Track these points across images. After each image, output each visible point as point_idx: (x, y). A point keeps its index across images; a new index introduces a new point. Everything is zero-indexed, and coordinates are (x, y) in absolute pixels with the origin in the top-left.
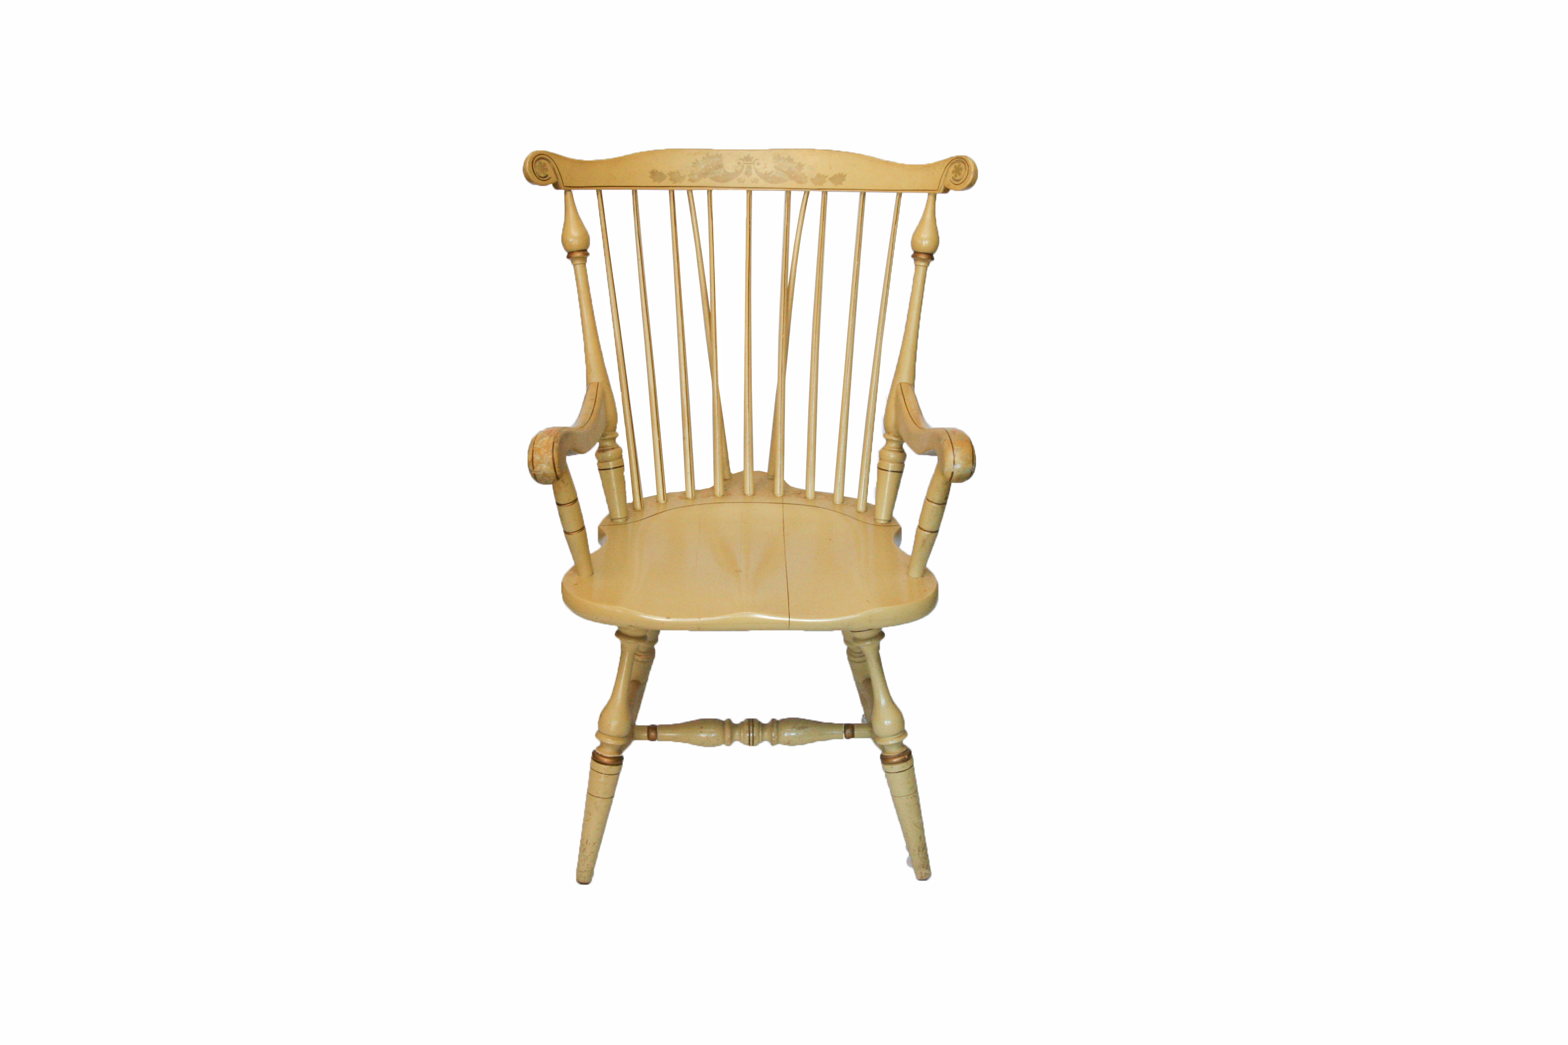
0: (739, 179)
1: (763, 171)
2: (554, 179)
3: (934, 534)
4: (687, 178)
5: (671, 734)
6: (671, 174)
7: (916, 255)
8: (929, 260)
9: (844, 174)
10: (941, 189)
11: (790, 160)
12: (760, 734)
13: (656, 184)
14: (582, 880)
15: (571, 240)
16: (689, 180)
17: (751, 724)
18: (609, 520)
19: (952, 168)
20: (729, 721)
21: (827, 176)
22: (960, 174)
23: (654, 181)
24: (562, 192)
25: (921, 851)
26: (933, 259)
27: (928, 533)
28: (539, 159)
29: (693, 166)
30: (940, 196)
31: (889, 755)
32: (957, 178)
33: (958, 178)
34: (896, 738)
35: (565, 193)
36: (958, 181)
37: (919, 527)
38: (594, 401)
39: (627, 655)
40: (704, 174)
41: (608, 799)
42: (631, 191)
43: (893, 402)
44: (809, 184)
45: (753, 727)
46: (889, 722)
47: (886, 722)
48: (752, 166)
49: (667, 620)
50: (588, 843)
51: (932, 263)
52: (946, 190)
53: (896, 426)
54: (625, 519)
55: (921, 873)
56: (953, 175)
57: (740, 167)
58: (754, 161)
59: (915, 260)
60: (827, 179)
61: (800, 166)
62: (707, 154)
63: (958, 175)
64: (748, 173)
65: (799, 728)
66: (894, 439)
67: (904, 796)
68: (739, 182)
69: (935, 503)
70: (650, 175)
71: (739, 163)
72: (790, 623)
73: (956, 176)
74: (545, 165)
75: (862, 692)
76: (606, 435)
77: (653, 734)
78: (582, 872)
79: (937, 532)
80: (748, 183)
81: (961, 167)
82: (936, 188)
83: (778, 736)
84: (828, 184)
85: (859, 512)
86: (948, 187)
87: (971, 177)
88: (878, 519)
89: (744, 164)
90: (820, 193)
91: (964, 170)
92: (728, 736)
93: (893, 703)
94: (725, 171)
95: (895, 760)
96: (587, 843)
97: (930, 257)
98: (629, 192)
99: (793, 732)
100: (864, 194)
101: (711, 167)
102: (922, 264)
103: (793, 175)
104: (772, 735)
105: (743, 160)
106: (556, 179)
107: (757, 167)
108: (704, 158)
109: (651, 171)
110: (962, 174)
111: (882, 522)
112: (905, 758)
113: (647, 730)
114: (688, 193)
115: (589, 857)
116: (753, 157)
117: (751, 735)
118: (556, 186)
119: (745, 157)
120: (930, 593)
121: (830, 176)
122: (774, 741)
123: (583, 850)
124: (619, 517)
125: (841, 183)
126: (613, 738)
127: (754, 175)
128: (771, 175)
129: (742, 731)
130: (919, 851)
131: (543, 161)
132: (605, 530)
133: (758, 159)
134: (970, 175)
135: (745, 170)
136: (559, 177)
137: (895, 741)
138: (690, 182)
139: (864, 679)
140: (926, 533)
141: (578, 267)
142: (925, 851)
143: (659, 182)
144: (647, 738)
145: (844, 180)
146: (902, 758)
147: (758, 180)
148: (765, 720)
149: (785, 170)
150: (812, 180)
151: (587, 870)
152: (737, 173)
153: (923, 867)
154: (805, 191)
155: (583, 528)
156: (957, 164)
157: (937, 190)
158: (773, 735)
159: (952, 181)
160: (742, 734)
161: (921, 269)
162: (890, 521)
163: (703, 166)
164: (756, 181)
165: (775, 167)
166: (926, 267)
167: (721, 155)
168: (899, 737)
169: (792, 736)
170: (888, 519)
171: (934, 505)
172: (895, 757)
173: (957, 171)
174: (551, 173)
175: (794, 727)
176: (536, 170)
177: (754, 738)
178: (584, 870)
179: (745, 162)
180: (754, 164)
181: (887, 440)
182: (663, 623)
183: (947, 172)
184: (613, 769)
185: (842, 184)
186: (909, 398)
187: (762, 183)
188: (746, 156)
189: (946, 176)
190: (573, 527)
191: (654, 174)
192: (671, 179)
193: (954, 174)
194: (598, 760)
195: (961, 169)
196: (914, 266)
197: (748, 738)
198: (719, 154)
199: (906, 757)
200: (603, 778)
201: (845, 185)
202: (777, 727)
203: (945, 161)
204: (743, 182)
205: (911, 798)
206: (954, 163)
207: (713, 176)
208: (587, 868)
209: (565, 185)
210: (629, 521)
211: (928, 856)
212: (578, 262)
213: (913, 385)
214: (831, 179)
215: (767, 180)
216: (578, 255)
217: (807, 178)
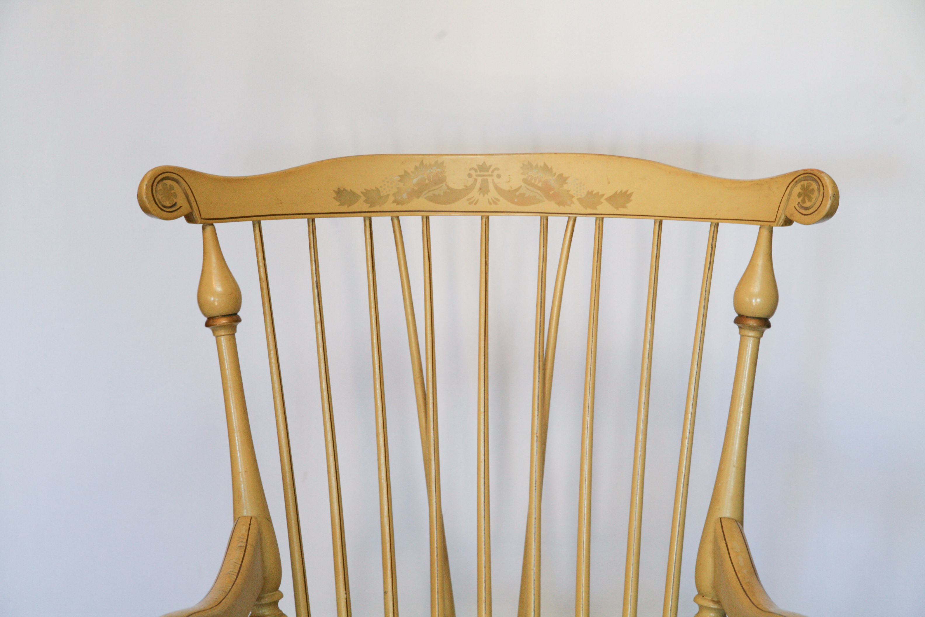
0: (468, 200)
1: (506, 187)
2: (186, 209)
4: (392, 198)
6: (366, 193)
7: (740, 320)
8: (763, 329)
9: (629, 192)
10: (779, 220)
11: (546, 169)
13: (345, 209)
15: (212, 299)
16: (393, 202)
19: (797, 189)
21: (603, 195)
22: (810, 199)
23: (342, 204)
24: (198, 227)
26: (768, 326)
28: (163, 179)
29: (400, 181)
30: (777, 230)
32: (805, 205)
33: (807, 204)
35: (204, 229)
36: (807, 209)
38: (243, 550)
40: (416, 193)
42: (305, 221)
43: (709, 547)
44: (576, 207)
48: (490, 179)
51: (767, 332)
52: (788, 222)
53: (715, 587)
56: (800, 200)
57: (471, 181)
58: (493, 171)
59: (740, 328)
60: (603, 200)
61: (562, 179)
62: (422, 162)
63: (807, 200)
64: (484, 190)
66: (712, 605)
68: (470, 203)
70: (335, 195)
71: (470, 175)
73: (804, 201)
74: (172, 187)
76: (264, 597)
80: (483, 205)
81: (811, 187)
82: (773, 219)
84: (604, 207)
86: (791, 218)
87: (828, 204)
89: (476, 175)
90: (592, 220)
91: (816, 193)
94: (448, 188)
97: (765, 323)
98: (303, 222)
100: (661, 223)
101: (427, 182)
102: (751, 334)
103: (551, 193)
105: (476, 171)
106: (191, 209)
107: (496, 180)
108: (416, 168)
109: (336, 189)
110: (813, 200)
114: (392, 220)
116: (491, 166)
118: (190, 219)
119: (478, 165)
121: (608, 194)
125: (624, 207)
127: (493, 193)
128: (517, 194)
131: (169, 182)
133: (498, 169)
134: (827, 201)
135: (478, 186)
136: (194, 204)
138: (395, 204)
141: (222, 339)
143: (348, 206)
145: (629, 201)
147: (498, 200)
149: (540, 185)
150: (579, 199)
152: (468, 189)
154: (569, 217)
156: (805, 183)
157: (775, 222)
159: (798, 208)
161: (750, 344)
163: (415, 181)
164: (495, 202)
165: (525, 181)
166: (758, 339)
167: (443, 163)
173: (806, 193)
174: (181, 201)
176: (159, 197)
179: (479, 173)
180: (492, 175)
181: (701, 607)
183: (790, 194)
185: (626, 207)
186: (735, 545)
187: (504, 204)
188: (481, 164)
189: (788, 200)
191: (340, 193)
192: (366, 201)
193: (801, 198)
195: (812, 191)
196: (739, 336)
198: (439, 162)
201: (631, 208)
203: (785, 176)
204: (475, 204)
206: (800, 181)
207: (430, 194)
209: (202, 218)
212: (222, 332)
213: (740, 522)
214: (608, 199)
215: (512, 201)
216: (223, 321)
217: (573, 197)
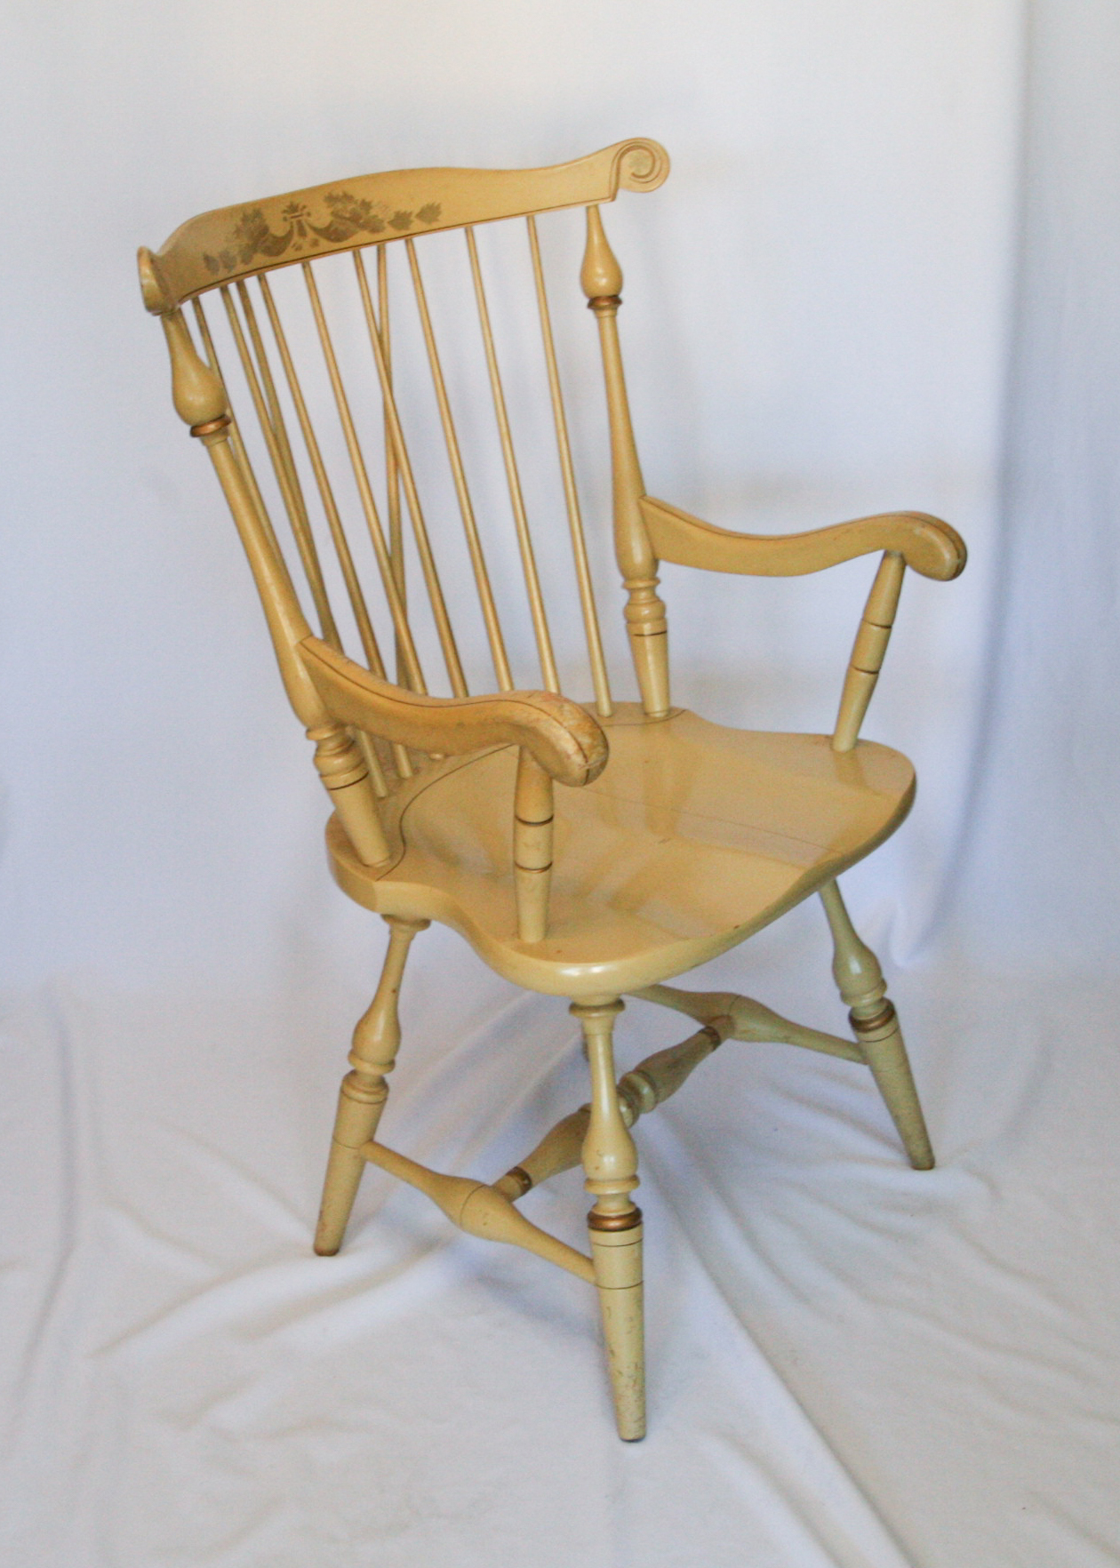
0: (290, 247)
1: (320, 224)
4: (239, 259)
6: (220, 256)
7: (594, 303)
8: (615, 305)
9: (436, 204)
11: (348, 198)
16: (235, 266)
19: (627, 160)
21: (411, 213)
23: (212, 273)
26: (620, 301)
32: (641, 174)
36: (645, 177)
46: (858, 971)
47: (853, 972)
48: (304, 218)
51: (621, 309)
56: (631, 170)
57: (289, 225)
58: (303, 211)
59: (594, 311)
60: (412, 218)
61: (366, 205)
62: (245, 213)
64: (300, 234)
68: (291, 251)
70: (205, 264)
71: (285, 219)
80: (306, 249)
81: (643, 155)
84: (410, 227)
88: (651, 713)
89: (292, 218)
90: (402, 243)
94: (274, 237)
95: (873, 1025)
97: (615, 300)
101: (257, 236)
102: (606, 313)
105: (288, 212)
107: (309, 219)
108: (243, 221)
109: (203, 257)
111: (659, 715)
121: (417, 210)
125: (436, 220)
127: (308, 235)
128: (329, 230)
133: (306, 207)
134: (663, 165)
135: (295, 228)
138: (237, 268)
140: (864, 674)
143: (216, 275)
145: (439, 213)
147: (314, 241)
149: (348, 215)
152: (288, 235)
154: (378, 245)
161: (607, 323)
164: (311, 243)
165: (333, 214)
166: (614, 317)
179: (294, 214)
180: (304, 214)
183: (619, 167)
187: (320, 245)
189: (618, 174)
191: (207, 261)
193: (634, 168)
196: (595, 320)
201: (444, 219)
207: (262, 246)
215: (329, 239)
216: (212, 427)
217: (382, 221)
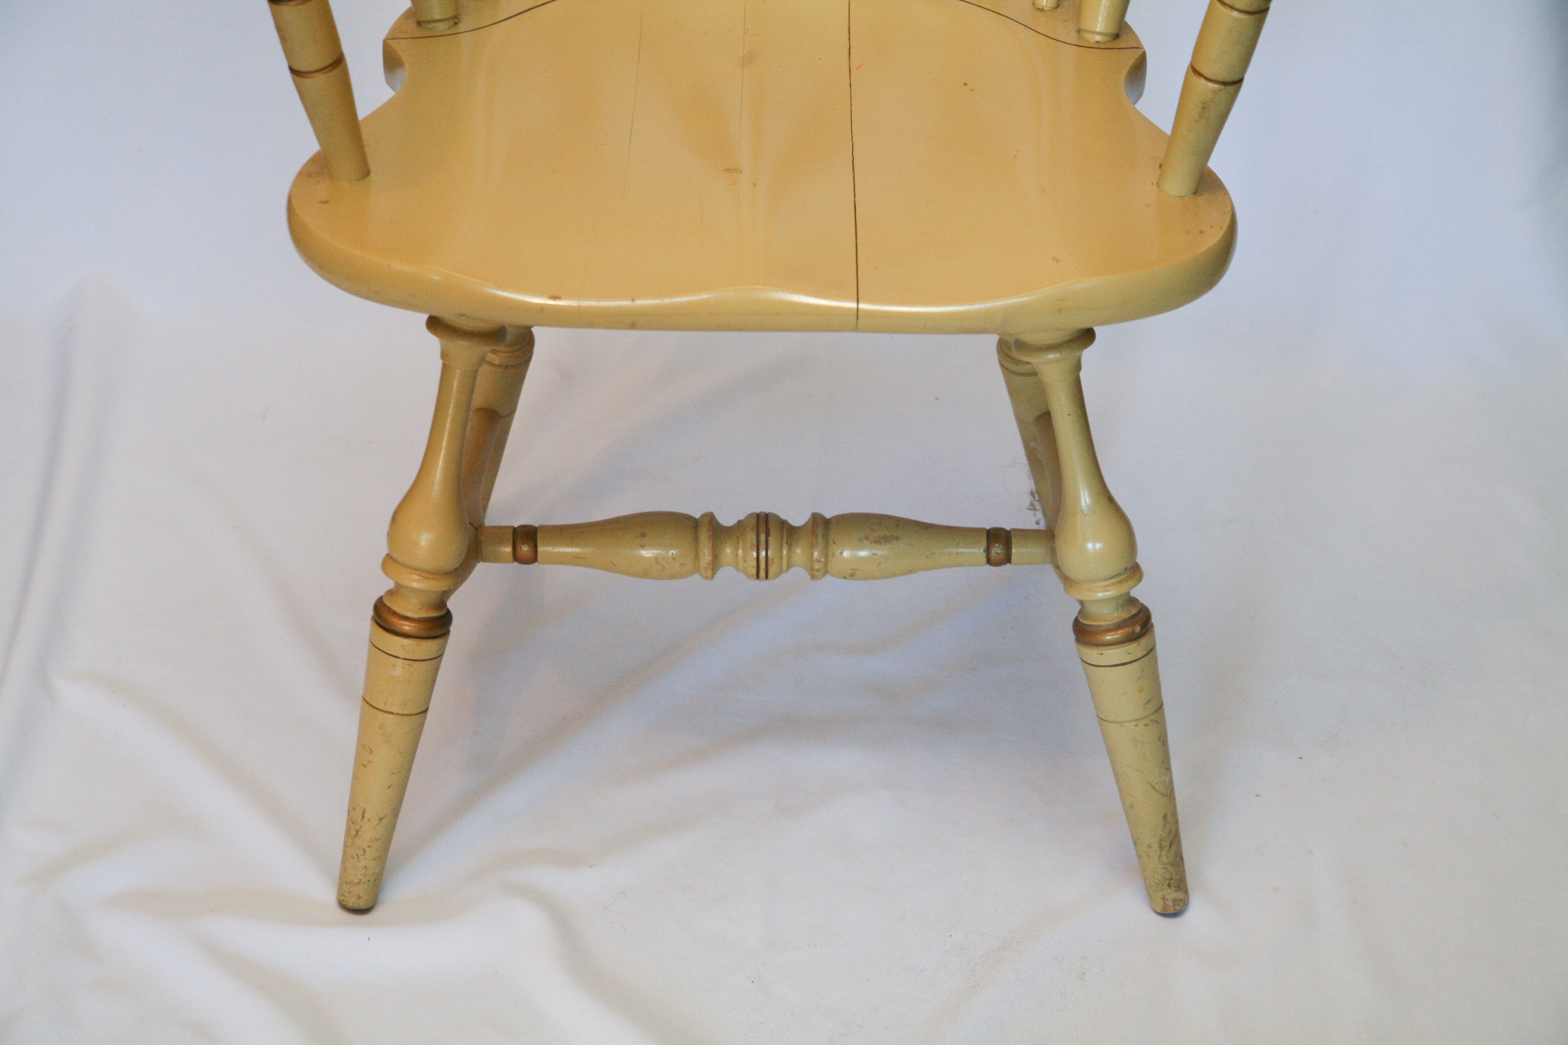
3: (1230, 88)
5: (568, 550)
12: (785, 552)
14: (351, 902)
17: (762, 528)
18: (412, 24)
20: (710, 518)
25: (1166, 849)
27: (1216, 86)
31: (1094, 623)
34: (1114, 584)
37: (1194, 70)
39: (457, 376)
41: (413, 718)
45: (767, 535)
46: (1098, 546)
47: (1090, 546)
49: (551, 302)
50: (367, 816)
54: (452, 23)
55: (1164, 899)
65: (877, 541)
67: (1130, 721)
69: (1239, 11)
72: (860, 313)
75: (1032, 444)
77: (525, 549)
78: (351, 883)
79: (1239, 82)
83: (826, 556)
85: (1041, 10)
88: (1087, 31)
92: (706, 556)
93: (1111, 500)
95: (1109, 637)
96: (363, 817)
99: (862, 548)
104: (812, 555)
111: (1098, 38)
112: (1133, 632)
113: (510, 537)
115: (368, 850)
117: (763, 553)
120: (1213, 238)
122: (818, 570)
123: (353, 833)
124: (437, 17)
126: (426, 575)
129: (741, 544)
130: (1161, 847)
132: (402, 49)
137: (1111, 593)
139: (1039, 413)
140: (1210, 84)
142: (1174, 848)
144: (511, 557)
146: (1128, 630)
148: (798, 518)
151: (364, 880)
153: (1169, 885)
155: (338, 62)
158: (816, 554)
160: (740, 552)
162: (1117, 36)
168: (1120, 582)
169: (862, 558)
170: (1112, 30)
171: (1235, 14)
172: (1108, 630)
175: (867, 538)
177: (770, 562)
178: (358, 881)
182: (542, 309)
184: (427, 648)
190: (312, 59)
194: (387, 626)
197: (754, 563)
199: (1138, 629)
200: (399, 669)
202: (826, 537)
205: (1146, 725)
208: (365, 875)
210: (462, 27)
211: (1182, 859)
